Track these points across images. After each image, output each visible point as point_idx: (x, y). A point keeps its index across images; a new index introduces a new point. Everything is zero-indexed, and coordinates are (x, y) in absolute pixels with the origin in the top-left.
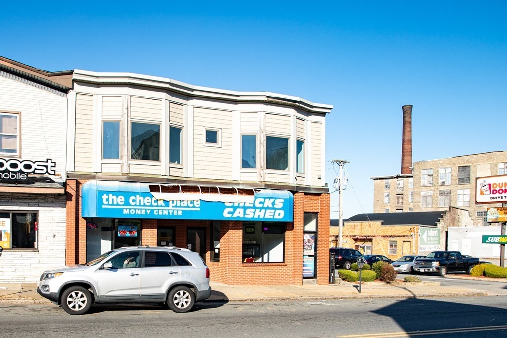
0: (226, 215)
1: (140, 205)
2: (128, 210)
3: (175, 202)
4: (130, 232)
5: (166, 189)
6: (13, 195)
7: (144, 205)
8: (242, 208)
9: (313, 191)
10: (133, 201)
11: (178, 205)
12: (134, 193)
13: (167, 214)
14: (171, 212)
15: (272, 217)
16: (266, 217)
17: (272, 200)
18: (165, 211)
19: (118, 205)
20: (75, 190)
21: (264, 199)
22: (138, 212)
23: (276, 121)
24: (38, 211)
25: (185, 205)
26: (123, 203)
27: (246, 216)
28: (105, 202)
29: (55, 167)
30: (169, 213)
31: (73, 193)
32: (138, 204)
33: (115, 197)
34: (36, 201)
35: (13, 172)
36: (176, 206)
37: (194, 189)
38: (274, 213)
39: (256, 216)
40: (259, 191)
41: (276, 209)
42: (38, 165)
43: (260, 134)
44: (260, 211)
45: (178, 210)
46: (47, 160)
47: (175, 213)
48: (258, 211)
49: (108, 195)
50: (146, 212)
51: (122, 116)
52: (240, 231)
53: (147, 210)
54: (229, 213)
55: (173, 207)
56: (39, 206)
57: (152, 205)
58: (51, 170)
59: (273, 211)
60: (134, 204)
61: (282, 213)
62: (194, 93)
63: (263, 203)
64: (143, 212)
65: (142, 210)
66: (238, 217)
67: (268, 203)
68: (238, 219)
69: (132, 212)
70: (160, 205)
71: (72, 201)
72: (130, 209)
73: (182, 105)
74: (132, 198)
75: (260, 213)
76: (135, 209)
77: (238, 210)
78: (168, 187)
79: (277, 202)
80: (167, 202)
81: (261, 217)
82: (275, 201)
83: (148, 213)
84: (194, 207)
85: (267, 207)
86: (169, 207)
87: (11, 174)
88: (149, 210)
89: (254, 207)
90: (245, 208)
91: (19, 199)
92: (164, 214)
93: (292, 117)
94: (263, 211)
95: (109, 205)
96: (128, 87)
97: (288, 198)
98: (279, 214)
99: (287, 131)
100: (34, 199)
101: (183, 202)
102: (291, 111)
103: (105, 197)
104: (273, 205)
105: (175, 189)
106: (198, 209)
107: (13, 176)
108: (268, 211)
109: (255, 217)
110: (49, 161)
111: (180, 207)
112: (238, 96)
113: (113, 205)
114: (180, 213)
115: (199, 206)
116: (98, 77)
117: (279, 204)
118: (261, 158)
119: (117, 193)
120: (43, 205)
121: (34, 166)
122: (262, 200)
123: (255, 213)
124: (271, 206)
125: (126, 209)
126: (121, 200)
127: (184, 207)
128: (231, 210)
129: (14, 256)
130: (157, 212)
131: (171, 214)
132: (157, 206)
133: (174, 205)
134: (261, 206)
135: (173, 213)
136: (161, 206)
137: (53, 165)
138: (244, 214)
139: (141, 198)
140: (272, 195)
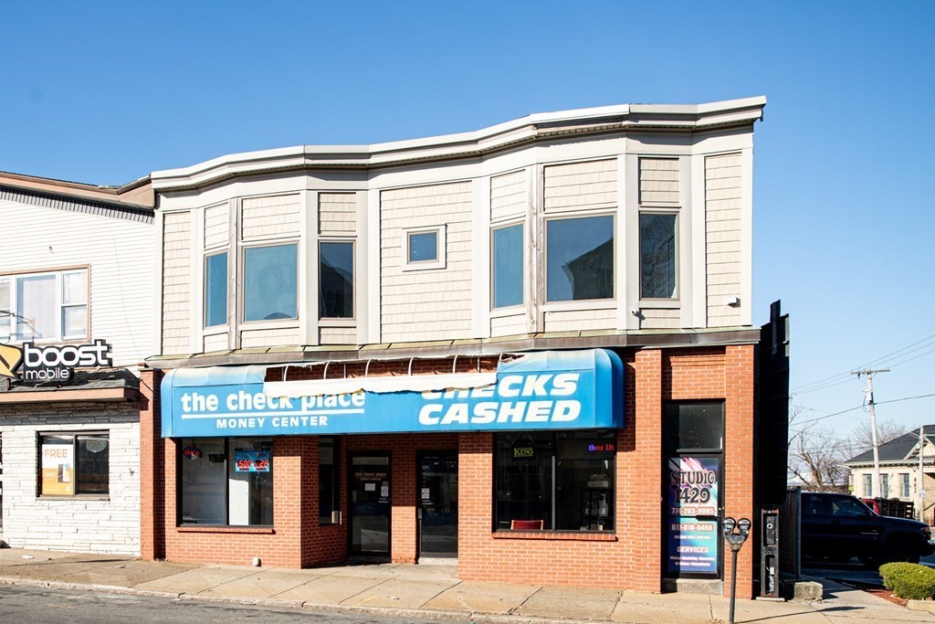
0: (426, 420)
1: (246, 411)
2: (225, 421)
3: (313, 399)
4: (258, 463)
5: (296, 374)
6: (75, 405)
7: (254, 410)
8: (464, 401)
11: (320, 405)
12: (234, 387)
13: (297, 424)
14: (305, 419)
15: (545, 419)
16: (527, 420)
17: (545, 378)
18: (292, 419)
19: (207, 411)
20: (152, 389)
21: (522, 377)
22: (243, 423)
23: (572, 180)
24: (108, 430)
25: (334, 404)
26: (215, 409)
27: (474, 420)
28: (186, 409)
29: (108, 351)
30: (301, 422)
31: (149, 395)
32: (242, 407)
33: (201, 398)
34: (105, 413)
35: (51, 368)
36: (315, 408)
37: (356, 369)
38: (552, 409)
39: (502, 419)
40: (519, 357)
41: (555, 399)
42: (83, 352)
43: (531, 221)
44: (513, 407)
45: (318, 416)
46: (96, 341)
47: (313, 422)
48: (506, 406)
49: (190, 395)
50: (257, 424)
51: (230, 239)
52: (487, 455)
53: (259, 419)
54: (433, 415)
55: (308, 409)
56: (109, 422)
57: (267, 409)
58: (103, 359)
59: (549, 404)
60: (235, 408)
61: (575, 407)
62: (374, 160)
63: (521, 386)
64: (252, 424)
65: (250, 420)
66: (455, 423)
67: (535, 385)
68: (454, 428)
69: (232, 424)
70: (282, 406)
71: (147, 409)
72: (228, 419)
73: (353, 192)
74: (232, 397)
75: (512, 412)
76: (237, 419)
77: (454, 408)
78: (307, 369)
79: (559, 381)
80: (296, 402)
81: (514, 420)
82: (552, 379)
83: (261, 426)
84: (352, 406)
85: (530, 394)
86: (300, 410)
87: (48, 371)
88: (263, 419)
89: (497, 398)
90: (472, 403)
91: (82, 411)
92: (291, 425)
93: (621, 159)
94: (521, 406)
95: (191, 412)
96: (238, 181)
97: (593, 367)
98: (567, 411)
99: (608, 197)
100: (103, 410)
101: (330, 398)
102: (619, 145)
103: (185, 399)
104: (548, 391)
105: (315, 373)
106: (362, 411)
107: (51, 374)
108: (534, 405)
109: (499, 420)
110: (99, 343)
111: (324, 408)
112: (476, 141)
113: (199, 412)
114: (323, 421)
115: (362, 403)
116: (188, 176)
117: (566, 384)
118: (531, 278)
119: (205, 389)
120: (115, 420)
121: (78, 354)
122: (519, 379)
123: (497, 411)
124: (541, 392)
125: (222, 419)
126: (213, 403)
127: (332, 408)
128: (438, 408)
129: (76, 507)
130: (277, 422)
131: (305, 424)
132: (278, 410)
133: (311, 405)
134: (515, 393)
135: (308, 422)
136: (286, 409)
137: (105, 348)
138: (471, 414)
139: (248, 396)
140: (545, 365)
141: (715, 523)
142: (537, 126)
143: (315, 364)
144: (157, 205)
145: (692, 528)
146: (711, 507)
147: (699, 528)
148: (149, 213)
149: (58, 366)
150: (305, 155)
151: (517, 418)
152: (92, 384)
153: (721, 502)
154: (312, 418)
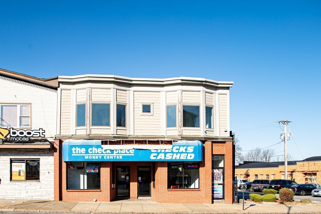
0: (152, 158)
1: (95, 153)
2: (88, 157)
3: (117, 151)
4: (94, 170)
5: (112, 143)
6: (26, 150)
7: (98, 153)
8: (163, 153)
9: (220, 140)
10: (91, 151)
11: (120, 152)
12: (91, 146)
13: (112, 158)
14: (115, 157)
15: (185, 158)
16: (181, 158)
17: (185, 147)
18: (111, 157)
19: (81, 153)
20: (59, 145)
21: (179, 147)
22: (94, 157)
23: (189, 95)
24: (39, 158)
25: (124, 152)
26: (84, 152)
27: (166, 158)
28: (74, 152)
29: (44, 132)
30: (114, 157)
31: (57, 147)
32: (94, 152)
33: (79, 149)
34: (39, 153)
35: (21, 137)
36: (118, 153)
37: (131, 142)
38: (187, 156)
39: (174, 158)
40: (176, 141)
41: (188, 153)
42: (35, 132)
43: (179, 105)
44: (177, 155)
45: (119, 156)
46: (40, 129)
47: (118, 158)
48: (175, 155)
49: (75, 148)
50: (99, 157)
51: (87, 100)
52: (166, 168)
53: (99, 156)
54: (154, 156)
55: (116, 154)
56: (40, 156)
57: (102, 153)
58: (42, 135)
59: (186, 154)
60: (91, 152)
61: (193, 155)
62: (133, 82)
63: (179, 149)
64: (97, 158)
65: (96, 156)
66: (161, 159)
67: (182, 149)
68: (161, 160)
69: (90, 157)
70: (107, 153)
71: (57, 152)
72: (89, 156)
73: (126, 91)
74: (90, 149)
75: (176, 156)
76: (92, 156)
77: (160, 155)
78: (114, 141)
79: (189, 148)
80: (112, 151)
81: (177, 158)
82: (187, 148)
83: (100, 158)
84: (130, 153)
85: (181, 151)
86: (113, 153)
87: (20, 138)
88: (101, 156)
89: (172, 152)
90: (165, 153)
91: (29, 152)
92: (110, 158)
93: (201, 92)
94: (179, 155)
95: (76, 153)
96: (90, 83)
97: (197, 145)
98: (191, 156)
99: (198, 101)
100: (37, 152)
101: (123, 151)
102: (201, 88)
103: (74, 149)
104: (186, 151)
105: (118, 143)
106: (133, 155)
107: (21, 139)
108: (182, 155)
109: (173, 158)
110: (41, 130)
111: (121, 153)
112: (163, 81)
113: (78, 153)
114: (121, 157)
115: (133, 153)
116: (72, 79)
117: (190, 149)
118: (179, 120)
119: (81, 146)
120: (42, 155)
121: (33, 133)
122: (178, 147)
123: (172, 156)
124: (184, 151)
125: (87, 156)
126: (84, 151)
127: (124, 153)
128: (156, 154)
129: (26, 184)
130: (106, 157)
131: (115, 158)
132: (106, 153)
133: (117, 152)
134: (177, 151)
135: (116, 157)
136: (109, 153)
137: (43, 131)
138: (165, 157)
139: (96, 149)
140: (185, 144)
141: (222, 186)
142: (182, 80)
143: (117, 140)
144: (59, 87)
145: (217, 187)
146: (221, 182)
147: (218, 187)
148: (56, 89)
149: (24, 136)
150: (114, 78)
151: (178, 158)
152: (36, 143)
153: (224, 180)
154: (117, 156)
